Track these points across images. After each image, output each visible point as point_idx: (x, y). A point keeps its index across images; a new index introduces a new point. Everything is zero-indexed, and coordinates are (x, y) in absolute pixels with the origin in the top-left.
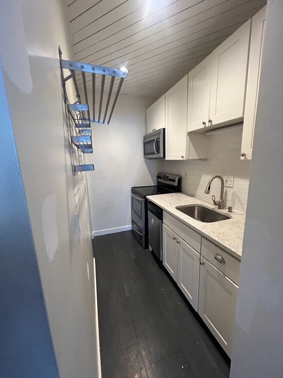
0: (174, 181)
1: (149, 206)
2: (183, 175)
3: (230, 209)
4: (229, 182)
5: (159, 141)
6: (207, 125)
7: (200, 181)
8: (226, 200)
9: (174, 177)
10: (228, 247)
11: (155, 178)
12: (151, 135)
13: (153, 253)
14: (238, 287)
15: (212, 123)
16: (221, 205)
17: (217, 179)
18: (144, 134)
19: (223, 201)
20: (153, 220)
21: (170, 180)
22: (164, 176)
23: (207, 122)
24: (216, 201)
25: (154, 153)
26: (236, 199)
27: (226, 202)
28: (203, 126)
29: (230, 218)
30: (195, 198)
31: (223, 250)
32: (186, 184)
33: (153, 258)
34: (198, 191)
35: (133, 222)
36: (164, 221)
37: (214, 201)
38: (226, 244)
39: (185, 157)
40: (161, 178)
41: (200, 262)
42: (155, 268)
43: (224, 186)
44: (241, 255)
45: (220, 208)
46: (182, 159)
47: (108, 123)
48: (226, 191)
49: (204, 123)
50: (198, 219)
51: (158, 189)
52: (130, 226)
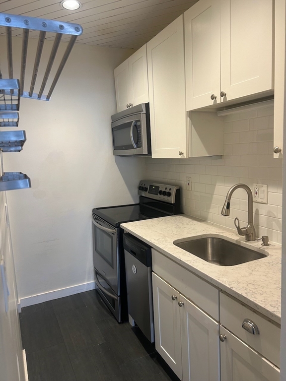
0: (169, 194)
1: (127, 242)
2: (184, 183)
3: (265, 241)
4: (260, 195)
5: (140, 126)
6: (218, 101)
7: (213, 194)
8: (258, 225)
9: (169, 187)
10: (263, 306)
11: (136, 191)
12: (125, 115)
13: (137, 330)
14: (279, 371)
15: (225, 98)
16: (250, 234)
17: (240, 190)
18: (113, 113)
19: (252, 227)
20: (134, 267)
21: (161, 193)
22: (151, 186)
23: (218, 95)
24: (241, 227)
25: (131, 147)
26: (274, 223)
27: (258, 228)
28: (211, 102)
29: (265, 256)
30: (207, 223)
31: (255, 311)
32: (190, 200)
33: (136, 340)
34: (211, 210)
35: (97, 273)
36: (155, 267)
37: (238, 228)
38: (259, 300)
39: (185, 154)
40: (146, 189)
41: (220, 337)
42: (141, 358)
43: (252, 202)
44: (280, 315)
45: (248, 239)
46: (179, 157)
47: (48, 98)
48: (257, 210)
49: (213, 98)
50: (213, 261)
51: (141, 210)
52: (92, 281)
